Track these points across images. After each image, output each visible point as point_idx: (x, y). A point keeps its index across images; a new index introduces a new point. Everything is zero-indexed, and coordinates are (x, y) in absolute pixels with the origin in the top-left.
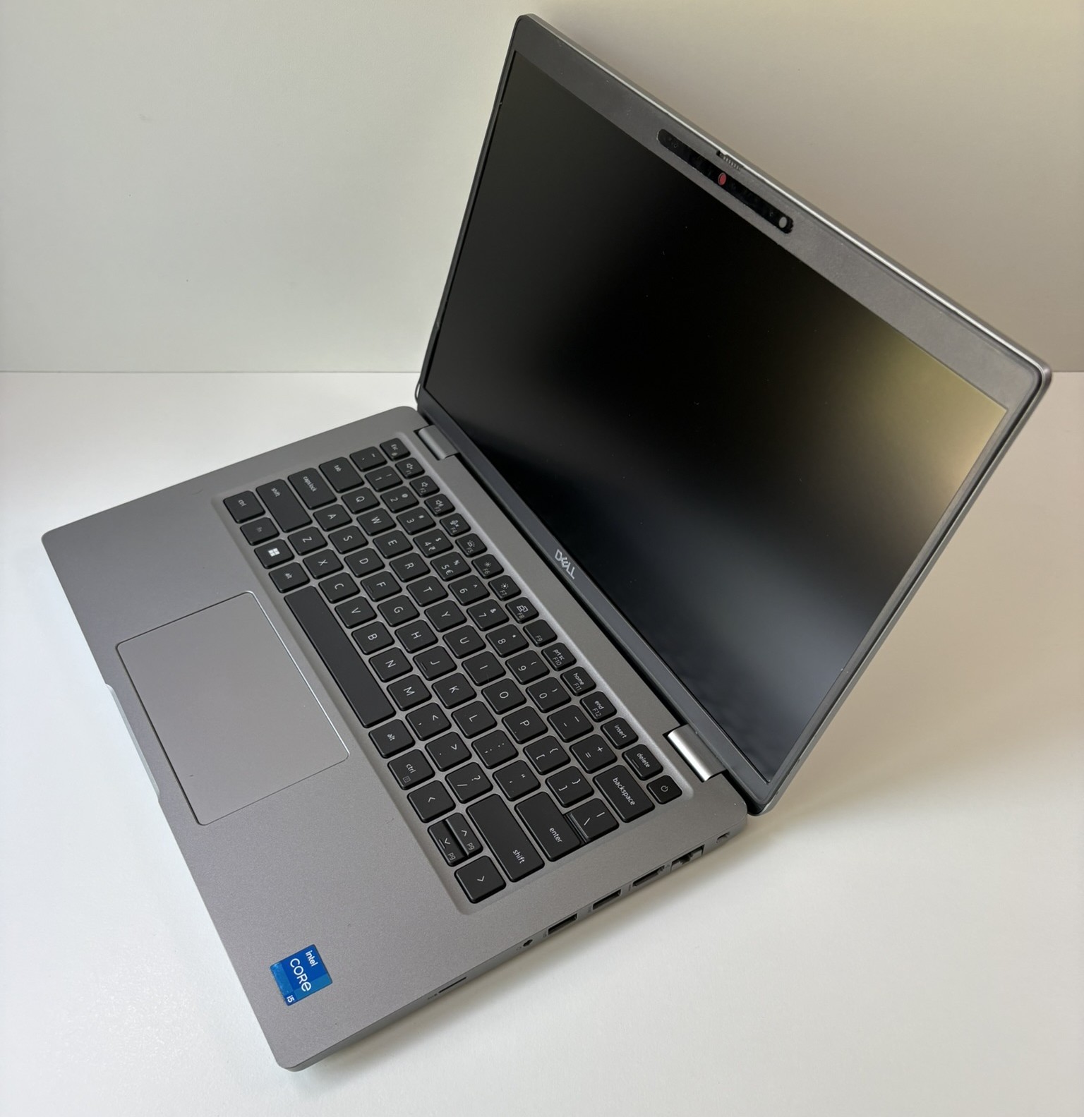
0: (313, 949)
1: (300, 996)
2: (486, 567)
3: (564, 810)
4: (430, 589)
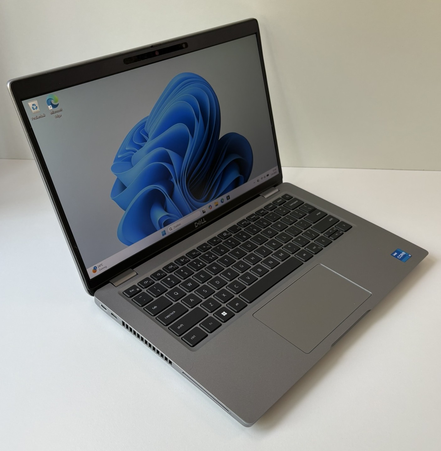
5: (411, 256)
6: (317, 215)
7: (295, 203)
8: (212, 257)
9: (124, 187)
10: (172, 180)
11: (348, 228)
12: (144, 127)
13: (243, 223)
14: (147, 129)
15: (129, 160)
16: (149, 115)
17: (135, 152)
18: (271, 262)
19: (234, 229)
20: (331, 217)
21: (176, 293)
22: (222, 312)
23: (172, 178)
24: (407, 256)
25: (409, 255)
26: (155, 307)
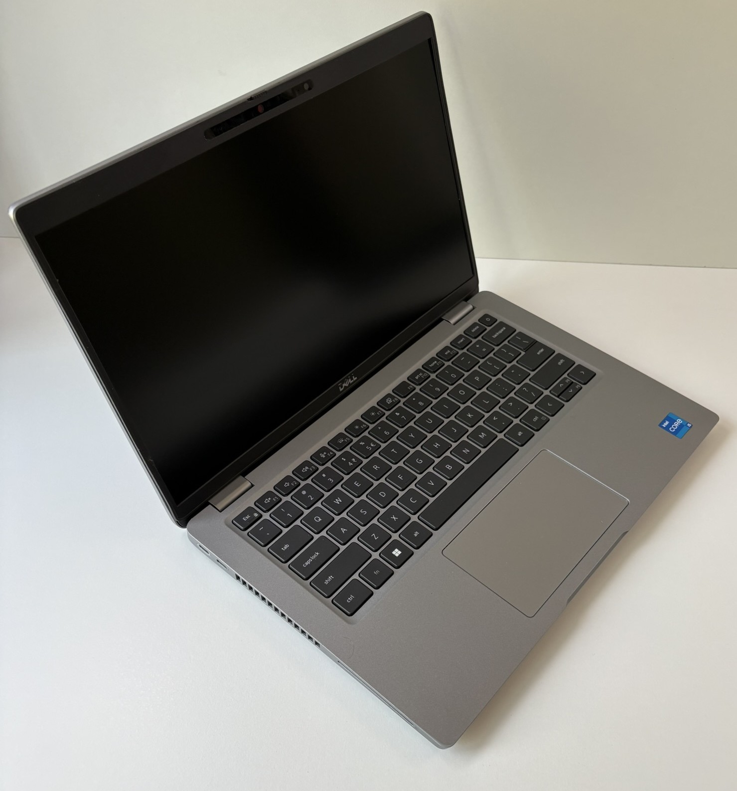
5: (691, 427)
6: (538, 353)
7: (501, 332)
8: (371, 447)
11: (590, 376)
13: (417, 378)
18: (466, 451)
19: (402, 389)
20: (560, 356)
21: (317, 519)
22: (394, 550)
24: (685, 427)
25: (688, 425)
26: (286, 547)
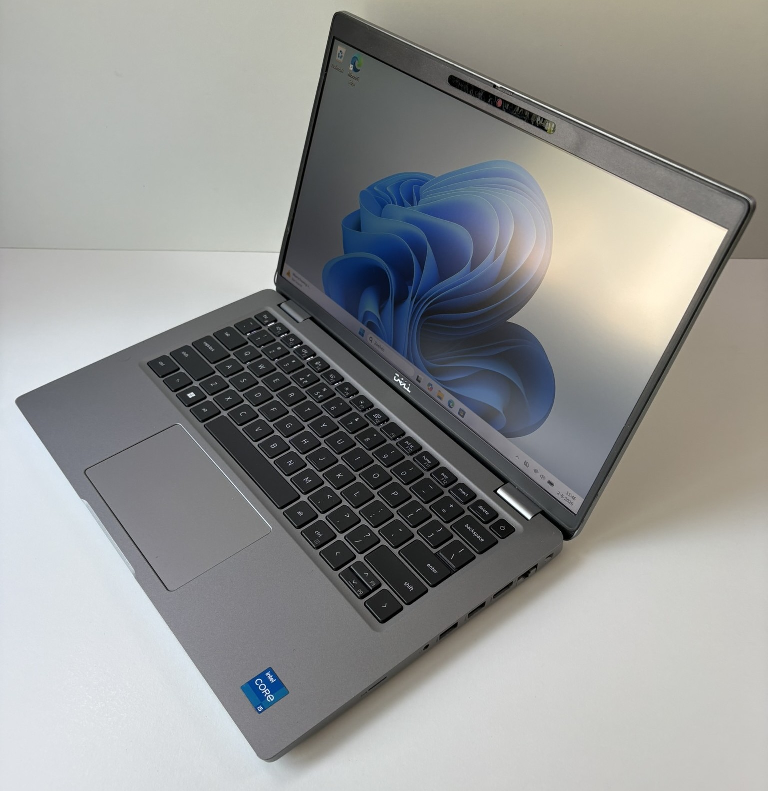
0: (270, 669)
1: (267, 705)
2: (346, 391)
3: (435, 551)
4: (309, 409)
9: (358, 228)
10: (409, 287)
12: (422, 184)
14: (424, 190)
15: (383, 205)
16: (437, 177)
17: (394, 203)
20: (422, 590)
21: (248, 354)
23: (412, 286)
25: (262, 708)
26: (228, 335)
